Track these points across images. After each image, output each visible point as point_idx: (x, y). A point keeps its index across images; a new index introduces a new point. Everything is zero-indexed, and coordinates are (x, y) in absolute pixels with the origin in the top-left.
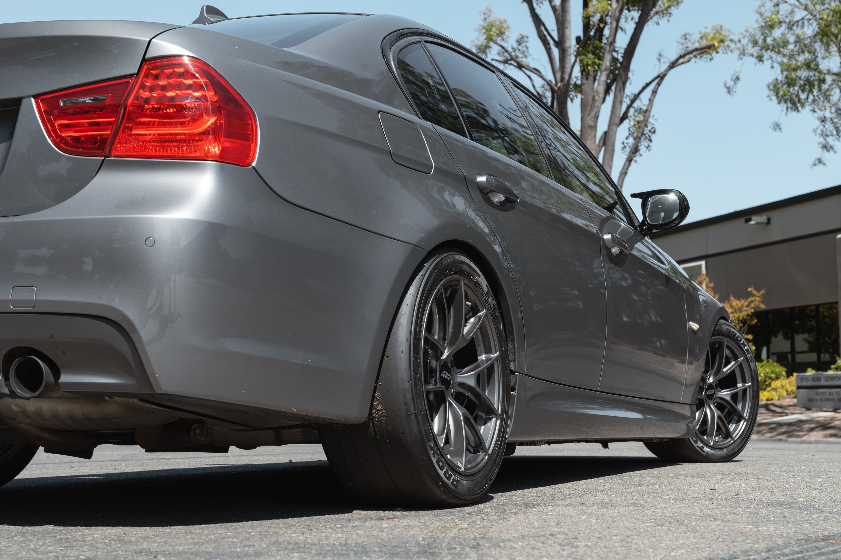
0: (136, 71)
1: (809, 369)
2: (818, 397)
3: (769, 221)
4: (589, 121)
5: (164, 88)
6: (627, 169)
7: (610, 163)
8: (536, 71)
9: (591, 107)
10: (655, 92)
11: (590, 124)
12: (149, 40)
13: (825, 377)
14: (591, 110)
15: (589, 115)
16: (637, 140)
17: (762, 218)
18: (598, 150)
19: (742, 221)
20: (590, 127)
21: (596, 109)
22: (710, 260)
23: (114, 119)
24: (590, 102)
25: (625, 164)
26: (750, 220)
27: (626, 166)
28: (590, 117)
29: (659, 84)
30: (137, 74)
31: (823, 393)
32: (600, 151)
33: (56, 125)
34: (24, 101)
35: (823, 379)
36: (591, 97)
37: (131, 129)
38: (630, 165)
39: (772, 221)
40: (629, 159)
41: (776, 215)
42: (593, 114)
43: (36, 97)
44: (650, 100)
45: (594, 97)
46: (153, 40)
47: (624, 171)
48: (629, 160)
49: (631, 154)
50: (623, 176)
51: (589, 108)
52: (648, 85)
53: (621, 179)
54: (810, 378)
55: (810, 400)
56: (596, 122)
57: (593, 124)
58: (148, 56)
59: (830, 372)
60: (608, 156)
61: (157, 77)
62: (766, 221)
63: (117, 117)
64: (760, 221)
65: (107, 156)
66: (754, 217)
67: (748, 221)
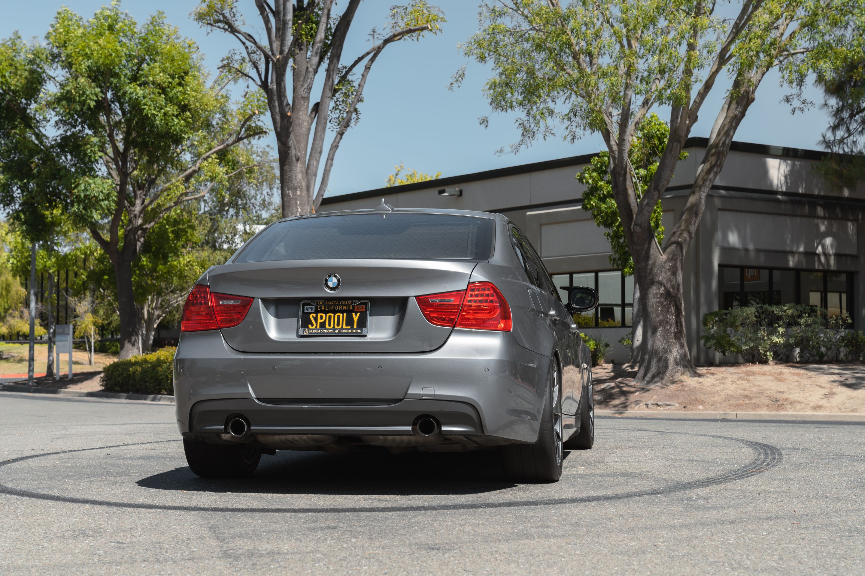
3: (461, 193)
4: (302, 92)
6: (338, 143)
8: (250, 37)
9: (304, 78)
10: (368, 68)
11: (303, 95)
12: (470, 274)
14: (304, 81)
15: (302, 86)
16: (349, 114)
17: (455, 189)
19: (435, 192)
20: (303, 98)
21: (309, 80)
23: (456, 310)
24: (303, 72)
25: (336, 137)
26: (444, 191)
27: (337, 140)
28: (303, 89)
29: (372, 60)
30: (466, 290)
32: (312, 123)
33: (427, 310)
34: (409, 299)
36: (304, 68)
37: (464, 315)
38: (341, 138)
39: (464, 193)
41: (466, 187)
42: (306, 85)
43: (416, 297)
44: (363, 75)
45: (307, 68)
46: (472, 274)
47: (336, 144)
48: (341, 134)
49: (343, 128)
51: (302, 78)
52: (360, 59)
53: (332, 152)
56: (309, 93)
57: (306, 95)
58: (470, 281)
61: (474, 291)
62: (459, 194)
63: (458, 310)
64: (452, 193)
65: (454, 327)
66: (447, 189)
67: (441, 192)
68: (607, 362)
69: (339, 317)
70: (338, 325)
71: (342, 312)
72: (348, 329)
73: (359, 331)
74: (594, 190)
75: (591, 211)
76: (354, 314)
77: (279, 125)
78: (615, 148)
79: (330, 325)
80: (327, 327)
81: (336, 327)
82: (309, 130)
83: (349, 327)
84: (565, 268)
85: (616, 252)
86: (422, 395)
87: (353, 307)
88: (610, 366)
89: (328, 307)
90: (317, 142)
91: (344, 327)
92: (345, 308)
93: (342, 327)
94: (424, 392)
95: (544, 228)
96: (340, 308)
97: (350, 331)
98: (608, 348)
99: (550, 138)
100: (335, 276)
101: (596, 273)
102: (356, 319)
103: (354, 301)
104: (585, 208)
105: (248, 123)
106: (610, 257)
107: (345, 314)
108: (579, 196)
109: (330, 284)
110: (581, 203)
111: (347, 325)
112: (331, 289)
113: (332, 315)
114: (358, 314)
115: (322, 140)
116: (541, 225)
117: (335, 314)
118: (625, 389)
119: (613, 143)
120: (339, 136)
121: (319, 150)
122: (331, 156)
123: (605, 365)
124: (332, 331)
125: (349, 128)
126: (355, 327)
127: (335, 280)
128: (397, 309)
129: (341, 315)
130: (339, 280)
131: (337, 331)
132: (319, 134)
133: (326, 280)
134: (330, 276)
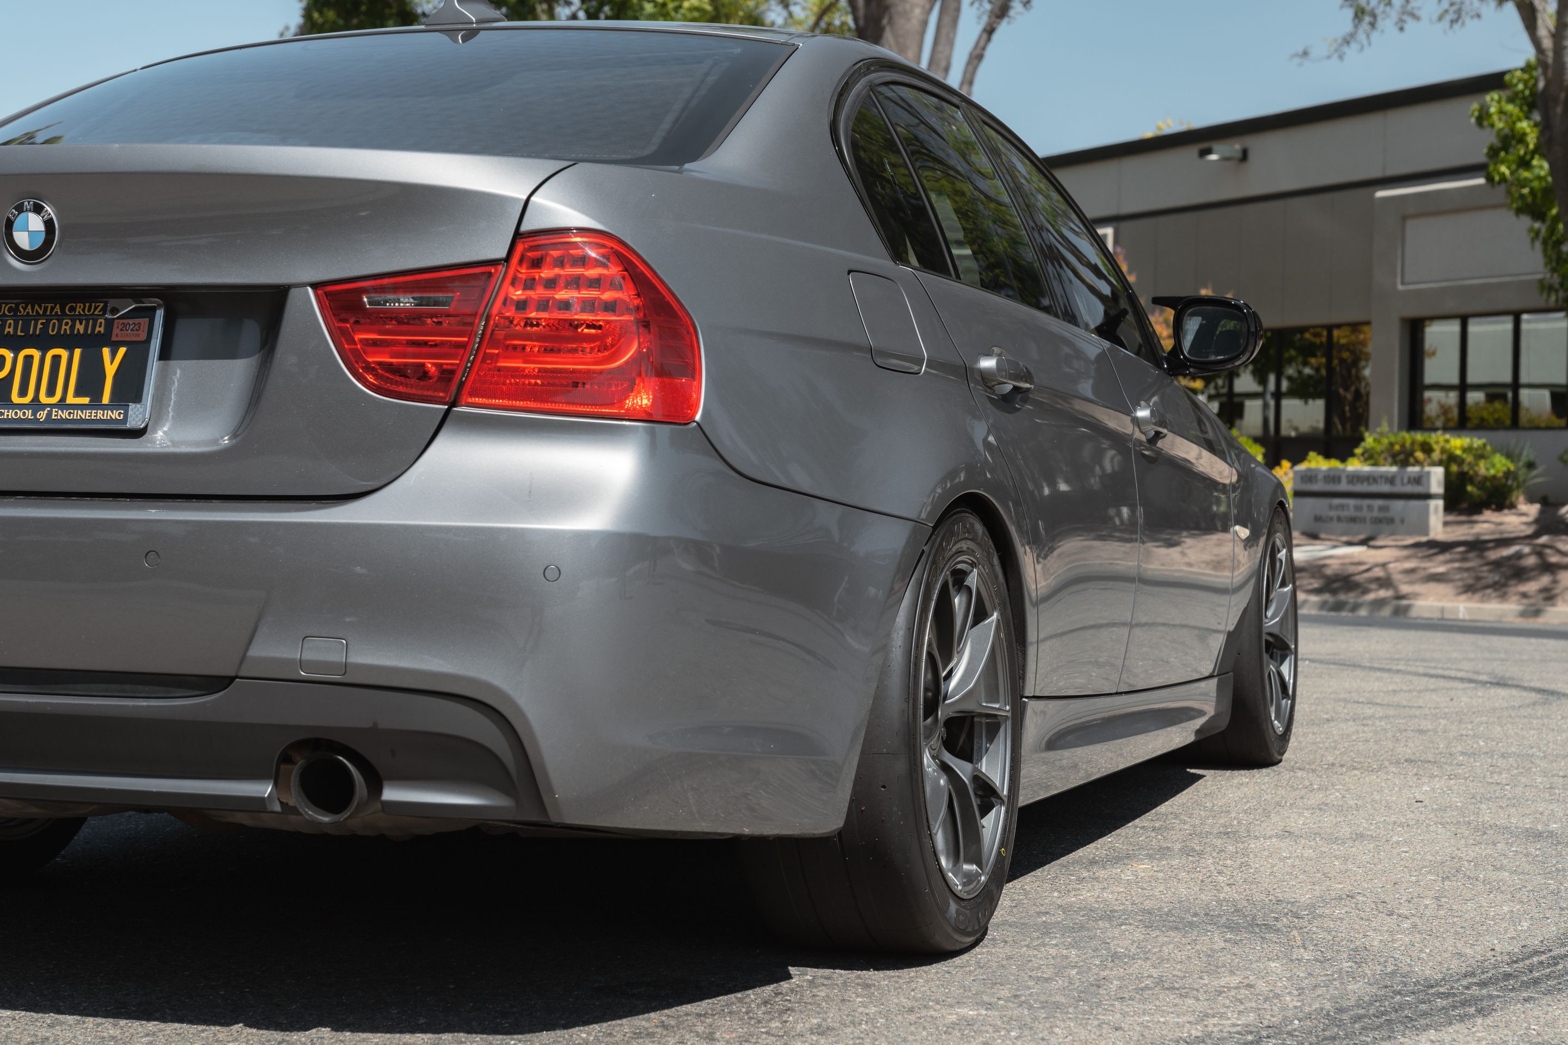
0: (502, 254)
1: (1312, 454)
2: (1333, 513)
3: (1245, 155)
5: (551, 284)
6: (984, 49)
7: (951, 35)
12: (525, 197)
13: (1348, 477)
17: (1234, 147)
18: (927, 7)
19: (1190, 153)
22: (1125, 226)
23: (466, 339)
25: (980, 37)
26: (1209, 151)
27: (982, 43)
30: (507, 259)
31: (1342, 507)
32: (931, 9)
33: (356, 339)
34: (294, 292)
35: (1344, 480)
37: (496, 358)
38: (989, 40)
39: (1251, 155)
40: (989, 28)
41: (1259, 144)
43: (314, 286)
46: (533, 198)
47: (978, 51)
48: (989, 31)
49: (994, 19)
50: (975, 62)
53: (971, 68)
54: (1320, 476)
55: (1318, 519)
58: (523, 228)
59: (1354, 465)
60: (947, 20)
61: (537, 264)
62: (1239, 155)
63: (471, 335)
64: (1227, 154)
65: (454, 404)
66: (1216, 146)
67: (1205, 152)
68: (1531, 500)
69: (56, 359)
70: (51, 392)
71: (69, 342)
72: (81, 407)
73: (115, 415)
74: (1510, 139)
75: (1503, 187)
76: (106, 352)
77: (861, 12)
78: (1547, 43)
79: (23, 392)
80: (15, 398)
81: (44, 399)
82: (925, 23)
83: (86, 400)
84: (1451, 306)
85: (1554, 270)
86: (302, 664)
87: (110, 324)
88: (1533, 510)
89: (25, 328)
90: (940, 48)
91: (71, 399)
92: (80, 328)
93: (63, 398)
94: (309, 655)
95: (1410, 224)
96: (66, 328)
97: (85, 414)
98: (1534, 473)
99: (1410, 24)
100: (38, 209)
101: (1517, 318)
102: (110, 369)
103: (112, 303)
104: (1490, 179)
105: (826, 19)
106: (1541, 281)
107: (78, 352)
108: (1480, 156)
109: (22, 239)
110: (1484, 173)
111: (78, 393)
112: (23, 255)
113: (36, 354)
114: (122, 351)
115: (951, 43)
116: (1405, 218)
117: (44, 350)
118: (1554, 559)
119: (1543, 32)
120: (985, 36)
121: (943, 64)
122: (968, 76)
123: (1523, 507)
124: (29, 414)
125: (1005, 21)
126: (106, 399)
127: (35, 223)
128: (251, 331)
129: (64, 354)
130: (49, 224)
131: (42, 415)
132: (944, 31)
133: (9, 225)
134: (20, 209)
